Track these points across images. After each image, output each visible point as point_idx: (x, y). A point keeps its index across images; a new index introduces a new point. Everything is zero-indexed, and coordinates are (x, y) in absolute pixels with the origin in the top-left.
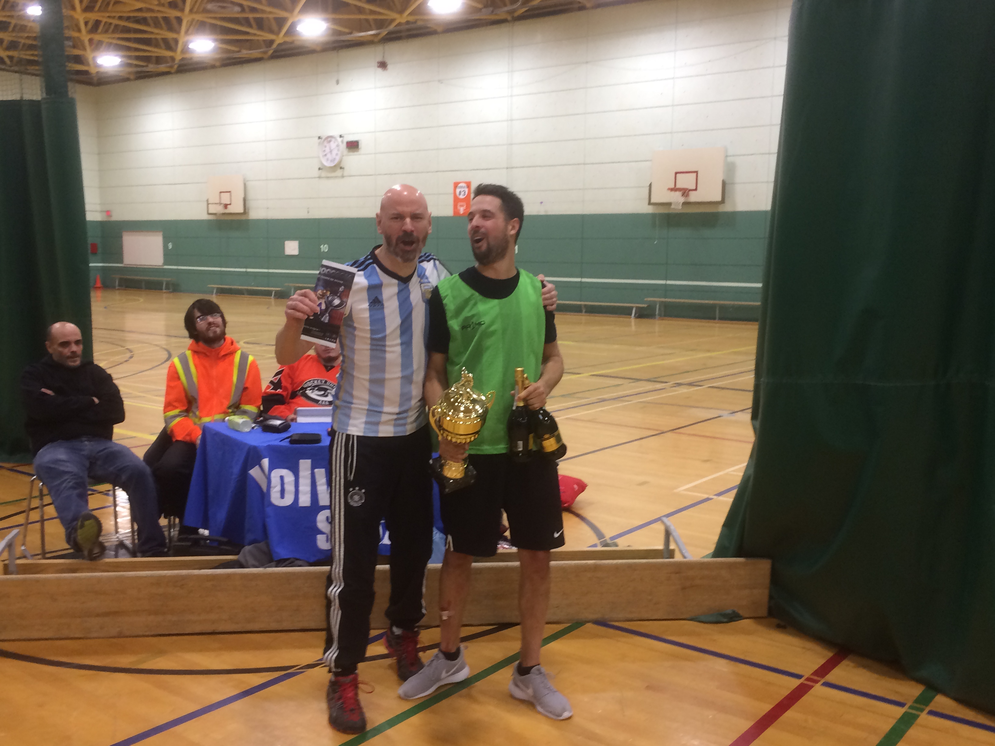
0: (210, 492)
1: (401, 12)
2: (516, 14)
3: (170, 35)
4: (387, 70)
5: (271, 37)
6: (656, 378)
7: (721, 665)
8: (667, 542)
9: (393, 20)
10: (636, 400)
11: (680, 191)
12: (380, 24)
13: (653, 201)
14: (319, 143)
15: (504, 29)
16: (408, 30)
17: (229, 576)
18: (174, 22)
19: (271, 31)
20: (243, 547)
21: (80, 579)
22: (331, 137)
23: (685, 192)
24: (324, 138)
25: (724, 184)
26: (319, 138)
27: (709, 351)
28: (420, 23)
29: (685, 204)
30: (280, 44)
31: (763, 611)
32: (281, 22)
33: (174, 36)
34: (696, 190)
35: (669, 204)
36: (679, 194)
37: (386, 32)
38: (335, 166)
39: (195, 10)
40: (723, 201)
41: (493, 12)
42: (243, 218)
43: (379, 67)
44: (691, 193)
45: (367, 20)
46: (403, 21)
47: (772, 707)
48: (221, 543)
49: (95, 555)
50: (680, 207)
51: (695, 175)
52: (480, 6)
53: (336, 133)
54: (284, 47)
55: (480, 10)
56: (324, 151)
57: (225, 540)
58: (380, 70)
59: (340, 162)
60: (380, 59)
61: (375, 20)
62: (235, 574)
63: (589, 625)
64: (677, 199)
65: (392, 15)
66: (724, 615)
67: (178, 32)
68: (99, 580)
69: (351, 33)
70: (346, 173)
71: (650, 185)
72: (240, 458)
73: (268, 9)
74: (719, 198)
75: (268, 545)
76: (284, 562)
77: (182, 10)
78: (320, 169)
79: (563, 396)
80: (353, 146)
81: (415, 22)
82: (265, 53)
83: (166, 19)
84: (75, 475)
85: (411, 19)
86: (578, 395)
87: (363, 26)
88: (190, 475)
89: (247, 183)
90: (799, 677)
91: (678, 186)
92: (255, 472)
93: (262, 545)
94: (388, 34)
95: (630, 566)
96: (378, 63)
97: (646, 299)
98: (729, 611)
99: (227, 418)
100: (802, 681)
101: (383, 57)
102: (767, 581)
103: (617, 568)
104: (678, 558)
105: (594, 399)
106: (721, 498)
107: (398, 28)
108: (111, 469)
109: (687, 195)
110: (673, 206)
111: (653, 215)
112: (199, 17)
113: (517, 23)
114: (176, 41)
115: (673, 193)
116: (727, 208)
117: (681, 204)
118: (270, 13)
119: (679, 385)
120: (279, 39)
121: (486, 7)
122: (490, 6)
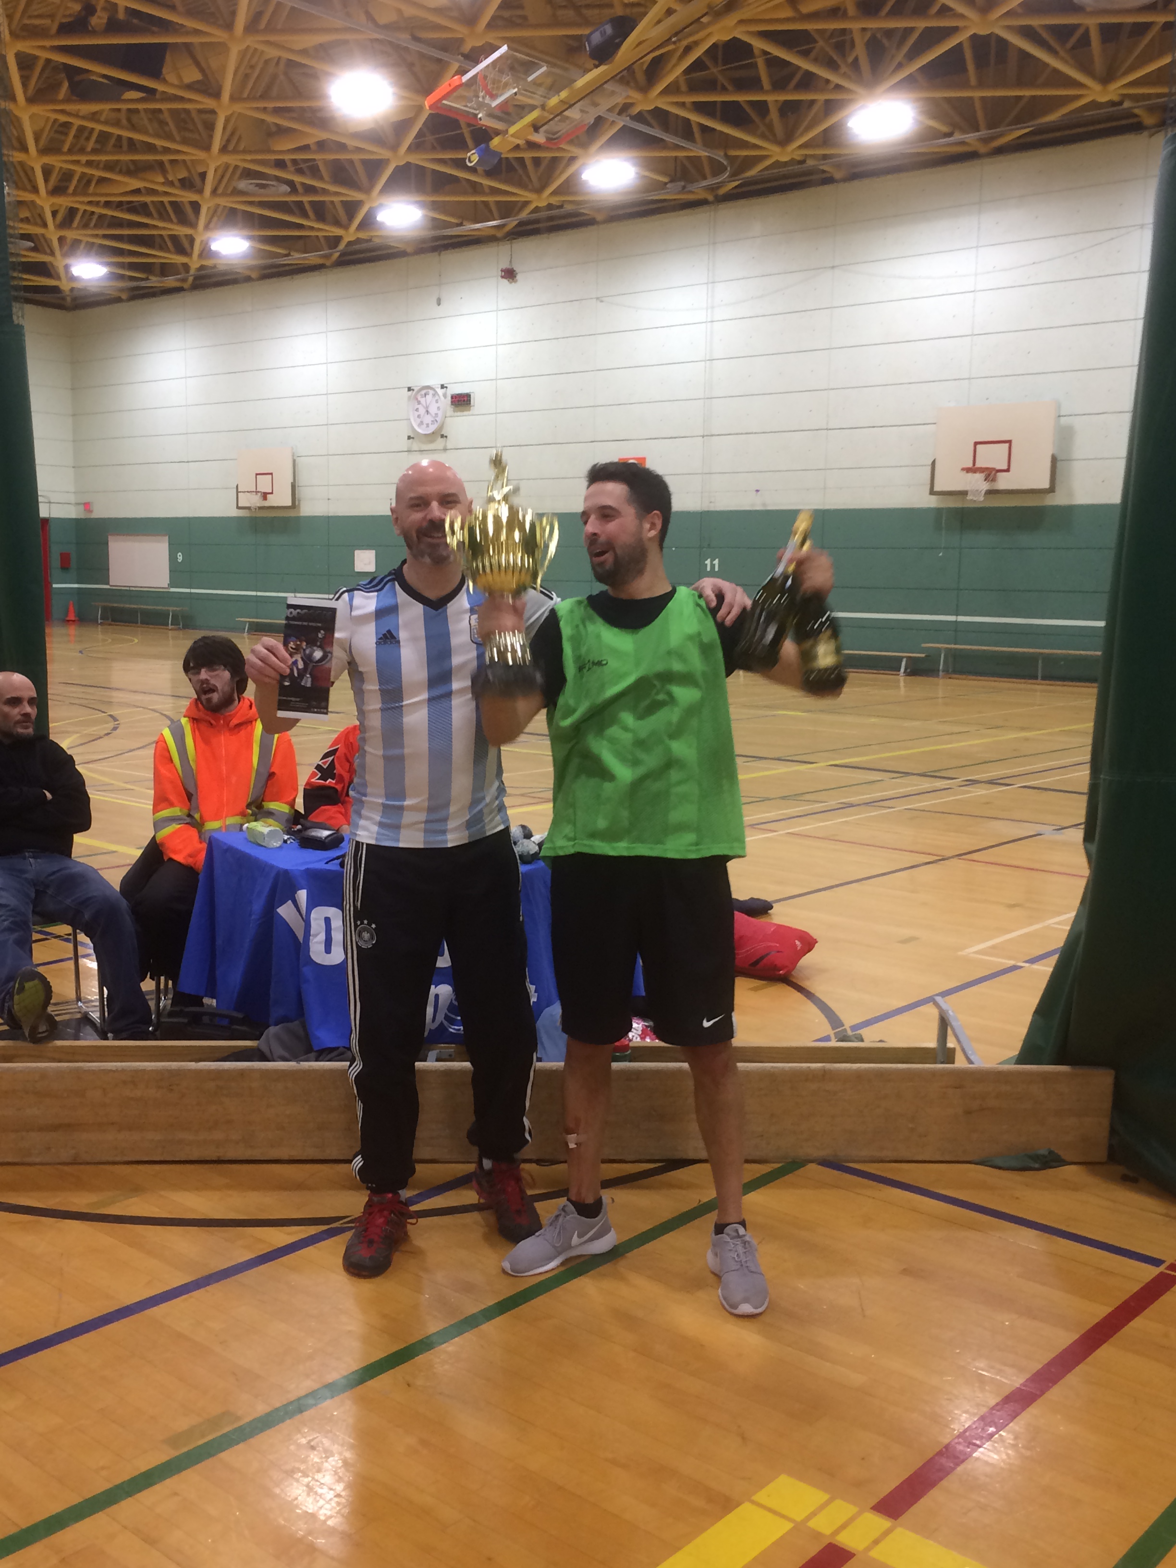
0: (219, 942)
1: (539, 191)
2: (722, 191)
3: (182, 231)
4: (516, 281)
5: (337, 231)
6: (935, 771)
7: (1028, 1239)
8: (943, 1037)
9: (526, 203)
10: (901, 806)
11: (983, 472)
12: (507, 210)
13: (936, 489)
14: (409, 398)
15: (700, 216)
16: (551, 218)
17: (242, 1073)
18: (189, 210)
19: (337, 223)
20: (268, 1027)
21: (14, 1071)
22: (428, 387)
23: (990, 474)
24: (416, 389)
25: (1054, 460)
26: (409, 389)
27: (1023, 729)
28: (568, 208)
29: (989, 492)
30: (350, 243)
31: (1101, 1154)
32: (351, 208)
33: (189, 231)
34: (1008, 470)
35: (964, 493)
36: (980, 477)
37: (516, 223)
38: (433, 433)
39: (220, 191)
40: (1052, 489)
41: (684, 187)
42: (292, 514)
43: (502, 277)
44: (999, 474)
45: (486, 204)
46: (542, 204)
47: (1109, 1310)
48: (233, 1020)
49: (40, 1036)
50: (982, 499)
51: (1007, 445)
52: (665, 180)
53: (435, 382)
54: (357, 247)
55: (666, 184)
56: (417, 410)
57: (240, 1015)
58: (505, 281)
59: (441, 427)
60: (505, 265)
61: (497, 203)
62: (252, 1071)
63: (812, 1166)
64: (977, 484)
65: (525, 195)
66: (1035, 1158)
67: (193, 225)
68: (44, 1075)
69: (461, 224)
70: (449, 447)
71: (933, 463)
72: (264, 887)
73: (332, 188)
74: (1046, 485)
75: (304, 1026)
76: (330, 1053)
77: (201, 191)
78: (409, 438)
79: (783, 798)
80: (462, 401)
81: (561, 207)
82: (326, 257)
83: (174, 204)
84: (11, 910)
85: (554, 200)
86: (807, 797)
87: (480, 213)
88: (189, 913)
89: (298, 460)
90: (1156, 1262)
91: (978, 465)
92: (285, 911)
93: (295, 1025)
94: (521, 224)
95: (880, 1074)
96: (502, 271)
97: (924, 645)
98: (1043, 1152)
99: (246, 825)
100: (1162, 1268)
101: (511, 262)
102: (1107, 1105)
103: (859, 1076)
104: (960, 1063)
105: (833, 803)
106: (1035, 967)
107: (534, 216)
108: (68, 902)
109: (994, 480)
110: (969, 497)
111: (938, 511)
112: (225, 202)
113: (722, 206)
114: (191, 240)
115: (970, 475)
116: (1059, 499)
117: (983, 492)
118: (337, 194)
119: (974, 782)
120: (350, 235)
121: (672, 181)
122: (680, 180)
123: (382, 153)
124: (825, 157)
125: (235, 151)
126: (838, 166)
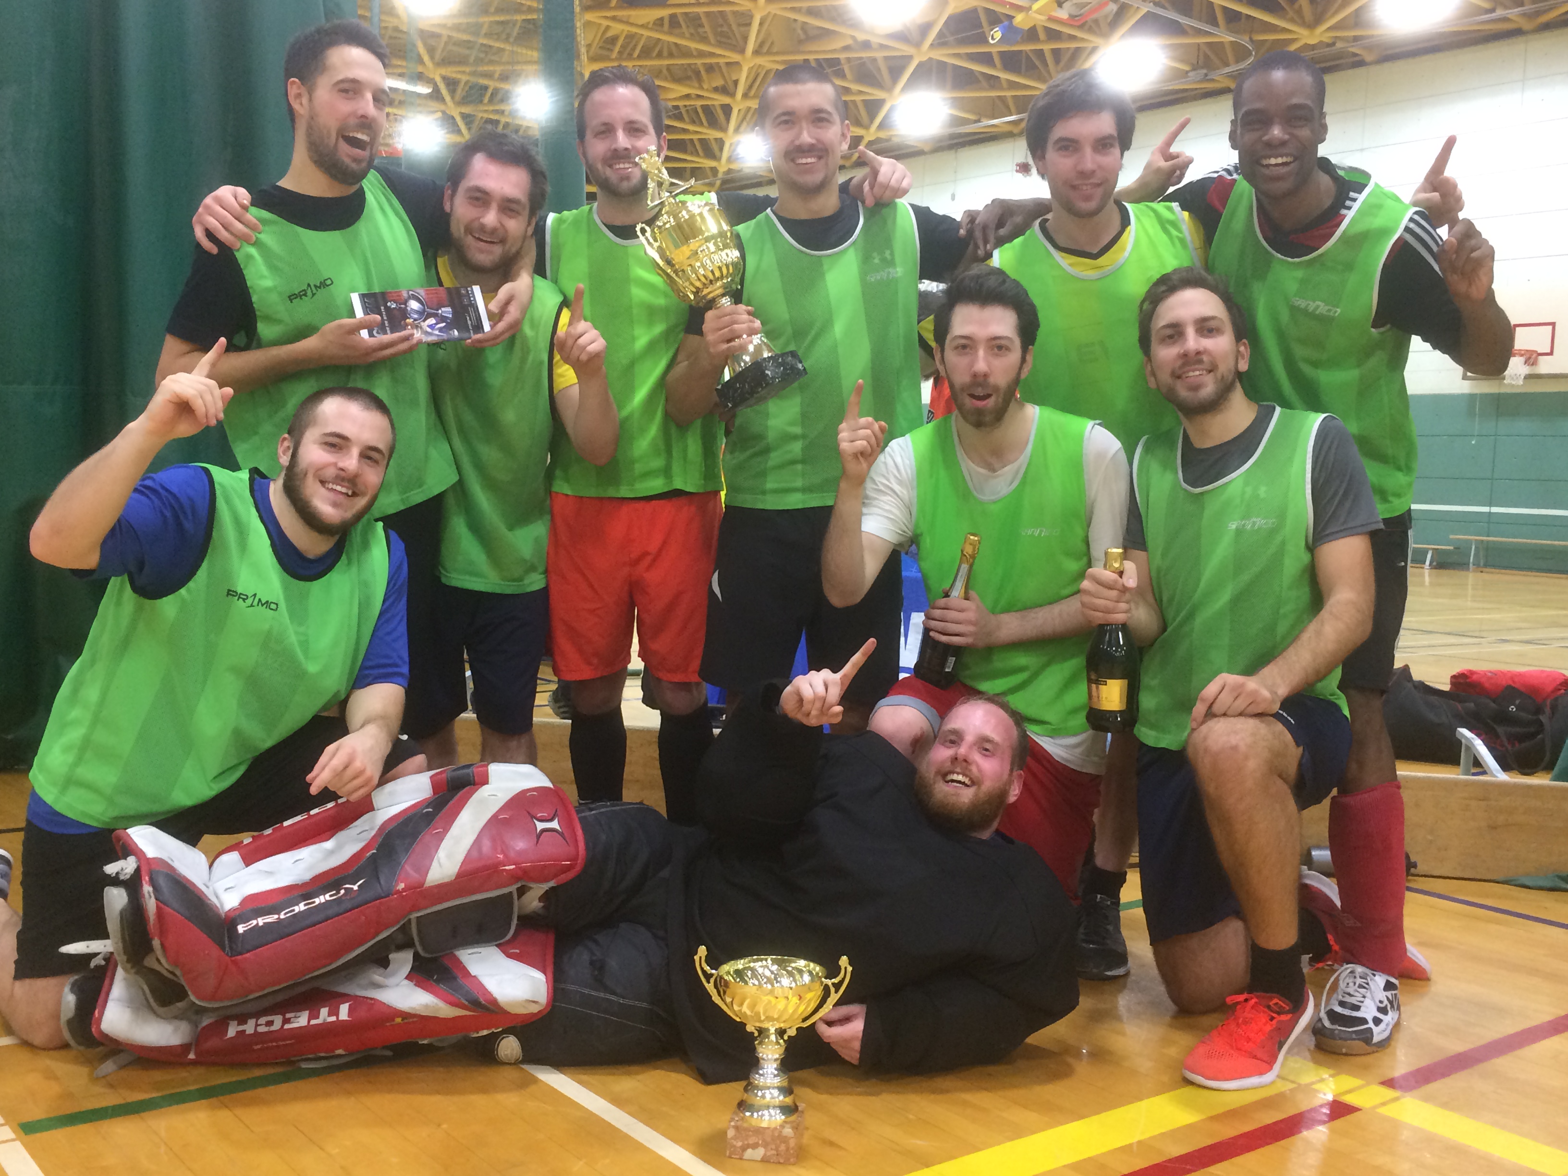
3: (712, 134)
11: (1522, 355)
18: (720, 113)
29: (1529, 377)
32: (874, 107)
33: (719, 135)
34: (1551, 353)
41: (1206, 75)
43: (1017, 171)
44: (1540, 357)
51: (1550, 327)
52: (1186, 68)
55: (1187, 72)
67: (724, 130)
69: (979, 121)
73: (854, 87)
77: (732, 95)
83: (706, 108)
87: (998, 108)
96: (1017, 165)
97: (1451, 537)
109: (1534, 363)
114: (721, 143)
118: (861, 92)
120: (870, 134)
121: (1194, 69)
122: (1202, 68)
123: (906, 49)
124: (1356, 39)
125: (769, 53)
126: (1370, 48)
